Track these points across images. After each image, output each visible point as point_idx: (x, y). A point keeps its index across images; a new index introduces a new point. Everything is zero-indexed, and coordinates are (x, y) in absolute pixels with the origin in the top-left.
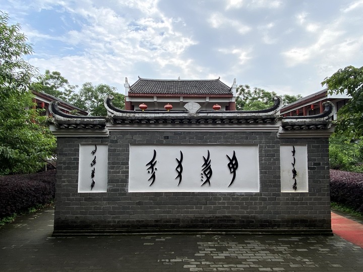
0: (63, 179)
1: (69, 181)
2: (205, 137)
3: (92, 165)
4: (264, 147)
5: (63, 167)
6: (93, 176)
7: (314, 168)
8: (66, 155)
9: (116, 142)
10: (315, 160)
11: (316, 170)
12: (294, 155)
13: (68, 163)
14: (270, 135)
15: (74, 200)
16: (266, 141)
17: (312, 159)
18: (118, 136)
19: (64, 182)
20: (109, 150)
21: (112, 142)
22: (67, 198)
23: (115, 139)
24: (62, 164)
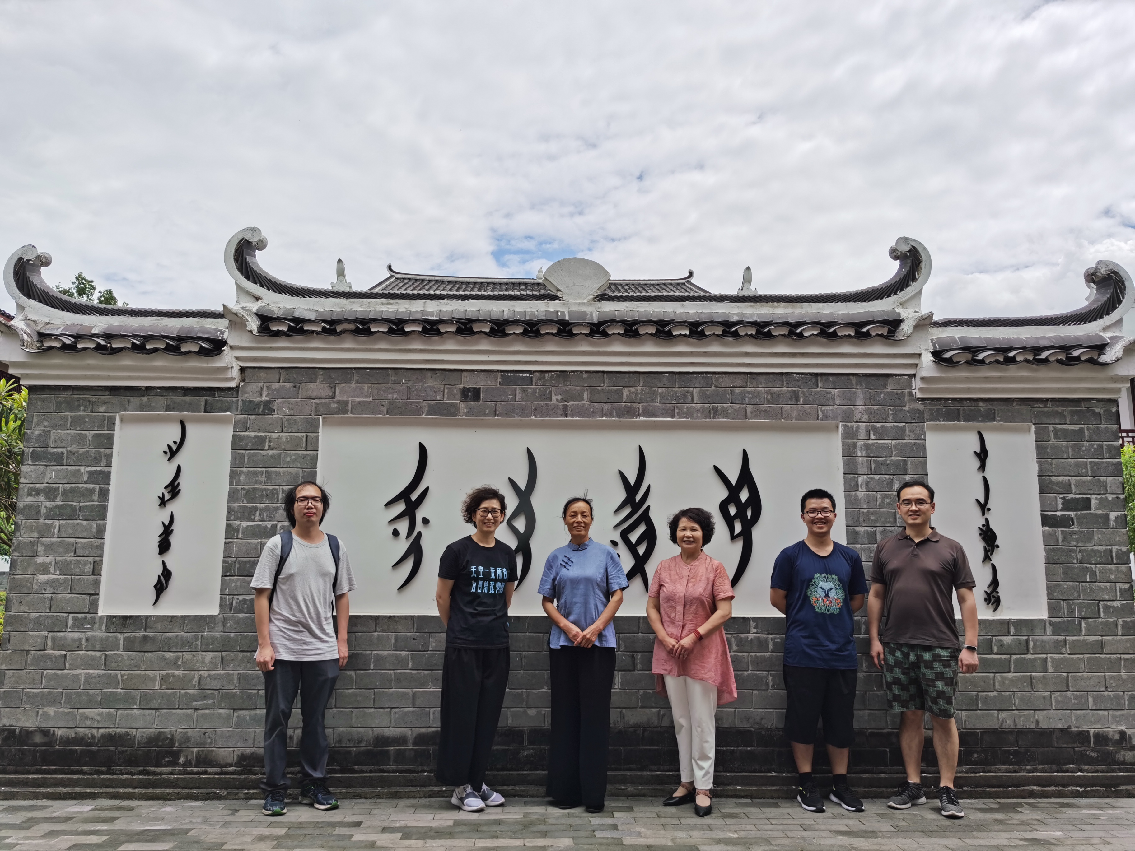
0: (39, 560)
1: (64, 568)
2: (626, 392)
3: (163, 503)
4: (862, 435)
5: (43, 510)
6: (164, 546)
7: (1064, 522)
8: (59, 460)
9: (268, 408)
10: (1067, 488)
11: (1074, 528)
12: (982, 467)
13: (65, 493)
14: (885, 386)
15: (79, 648)
16: (869, 413)
17: (1058, 483)
18: (276, 386)
19: (44, 569)
20: (237, 443)
21: (251, 408)
22: (54, 639)
23: (264, 398)
24: (42, 498)
